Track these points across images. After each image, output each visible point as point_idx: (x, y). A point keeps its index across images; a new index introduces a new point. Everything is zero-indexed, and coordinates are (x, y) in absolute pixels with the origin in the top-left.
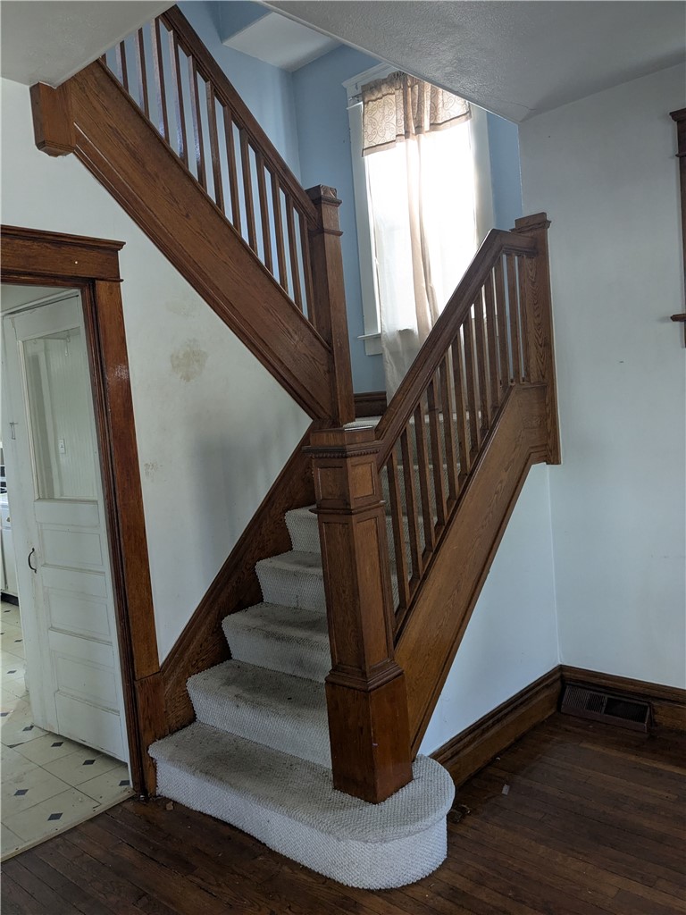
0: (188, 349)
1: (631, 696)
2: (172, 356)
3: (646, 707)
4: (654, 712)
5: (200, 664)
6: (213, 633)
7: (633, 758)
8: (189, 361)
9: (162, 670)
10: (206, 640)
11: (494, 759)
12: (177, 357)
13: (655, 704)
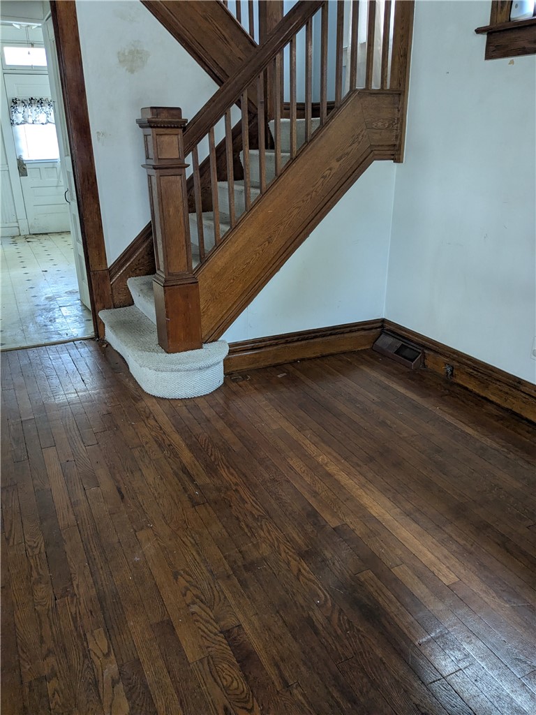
0: (133, 48)
1: (415, 345)
2: (119, 53)
3: (420, 353)
4: (424, 357)
5: (138, 272)
6: (148, 254)
7: (383, 379)
8: (133, 59)
9: (109, 270)
10: (143, 257)
11: (295, 361)
12: (124, 54)
13: (426, 351)
